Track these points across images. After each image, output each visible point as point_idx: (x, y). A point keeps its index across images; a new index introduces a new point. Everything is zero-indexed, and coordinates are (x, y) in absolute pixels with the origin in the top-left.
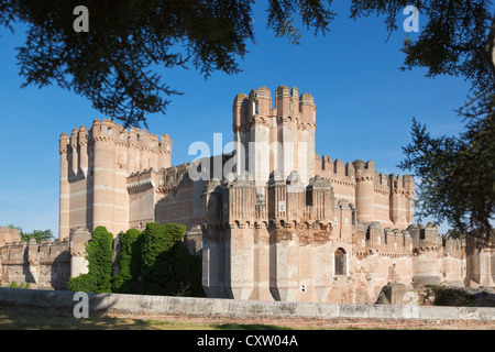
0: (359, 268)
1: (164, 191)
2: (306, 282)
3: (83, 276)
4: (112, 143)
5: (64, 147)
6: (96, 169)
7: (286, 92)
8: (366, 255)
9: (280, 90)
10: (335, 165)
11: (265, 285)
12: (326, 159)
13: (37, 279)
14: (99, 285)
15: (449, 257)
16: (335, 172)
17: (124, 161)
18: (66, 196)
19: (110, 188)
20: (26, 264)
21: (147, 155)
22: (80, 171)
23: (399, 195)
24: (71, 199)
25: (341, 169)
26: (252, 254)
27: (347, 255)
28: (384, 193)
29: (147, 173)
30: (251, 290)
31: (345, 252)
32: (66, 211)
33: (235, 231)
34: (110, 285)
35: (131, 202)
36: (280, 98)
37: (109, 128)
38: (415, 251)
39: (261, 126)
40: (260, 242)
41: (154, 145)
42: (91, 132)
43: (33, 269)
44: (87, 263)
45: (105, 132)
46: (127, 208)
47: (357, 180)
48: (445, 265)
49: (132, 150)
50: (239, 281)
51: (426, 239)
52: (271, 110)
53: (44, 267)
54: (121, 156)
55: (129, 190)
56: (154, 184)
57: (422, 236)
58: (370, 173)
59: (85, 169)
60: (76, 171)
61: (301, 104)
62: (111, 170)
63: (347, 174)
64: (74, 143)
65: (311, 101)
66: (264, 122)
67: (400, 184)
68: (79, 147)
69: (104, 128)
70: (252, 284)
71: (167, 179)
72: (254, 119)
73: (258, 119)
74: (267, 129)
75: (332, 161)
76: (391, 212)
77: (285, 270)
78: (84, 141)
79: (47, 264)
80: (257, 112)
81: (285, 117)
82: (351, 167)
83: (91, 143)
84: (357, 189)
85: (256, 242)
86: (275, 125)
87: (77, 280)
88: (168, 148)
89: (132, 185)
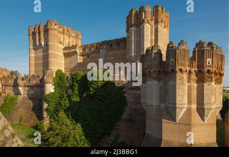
1: (82, 55)
3: (52, 93)
4: (57, 32)
5: (31, 33)
6: (50, 43)
7: (160, 8)
9: (157, 7)
13: (22, 93)
14: (60, 98)
17: (62, 40)
18: (33, 55)
19: (56, 52)
21: (71, 39)
22: (40, 44)
24: (35, 57)
26: (186, 88)
29: (74, 47)
30: (186, 109)
32: (33, 62)
33: (179, 75)
34: (67, 98)
35: (65, 59)
36: (157, 11)
37: (56, 25)
39: (147, 24)
40: (192, 82)
41: (74, 35)
42: (46, 26)
43: (20, 88)
44: (53, 87)
46: (63, 62)
49: (65, 36)
50: (181, 104)
52: (152, 17)
53: (26, 88)
54: (60, 38)
55: (64, 54)
56: (78, 52)
59: (43, 43)
60: (38, 44)
62: (57, 44)
64: (37, 30)
66: (149, 22)
68: (39, 33)
69: (53, 24)
70: (187, 106)
71: (84, 50)
72: (144, 21)
73: (146, 20)
74: (150, 26)
77: (210, 98)
78: (42, 30)
79: (28, 86)
80: (145, 17)
81: (159, 20)
83: (46, 31)
85: (188, 82)
86: (154, 24)
87: (49, 95)
88: (80, 37)
89: (66, 51)
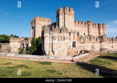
0: (81, 46)
2: (60, 49)
3: (30, 47)
4: (38, 21)
5: (31, 22)
6: (36, 26)
7: (65, 8)
8: (83, 43)
10: (82, 22)
11: (51, 49)
12: (79, 21)
13: (25, 47)
15: (114, 44)
16: (82, 24)
17: (41, 24)
18: (32, 31)
19: (38, 29)
20: (23, 44)
21: (46, 22)
23: (101, 28)
25: (83, 23)
27: (76, 43)
28: (97, 28)
29: (45, 26)
30: (48, 51)
31: (75, 42)
32: (32, 34)
33: (45, 39)
36: (64, 9)
38: (101, 42)
39: (60, 16)
41: (47, 20)
43: (24, 45)
44: (31, 44)
45: (37, 19)
47: (88, 25)
48: (112, 45)
49: (42, 22)
50: (46, 49)
51: (103, 39)
52: (63, 12)
55: (42, 29)
57: (102, 38)
58: (91, 24)
59: (34, 26)
60: (33, 26)
61: (69, 10)
62: (39, 26)
63: (85, 24)
65: (72, 9)
66: (61, 15)
67: (101, 26)
68: (33, 22)
70: (49, 49)
73: (60, 14)
74: (62, 16)
75: (81, 21)
76: (99, 32)
81: (65, 13)
82: (86, 23)
83: (35, 21)
84: (88, 27)
85: (49, 41)
86: (64, 15)
87: (29, 48)
88: (50, 21)
